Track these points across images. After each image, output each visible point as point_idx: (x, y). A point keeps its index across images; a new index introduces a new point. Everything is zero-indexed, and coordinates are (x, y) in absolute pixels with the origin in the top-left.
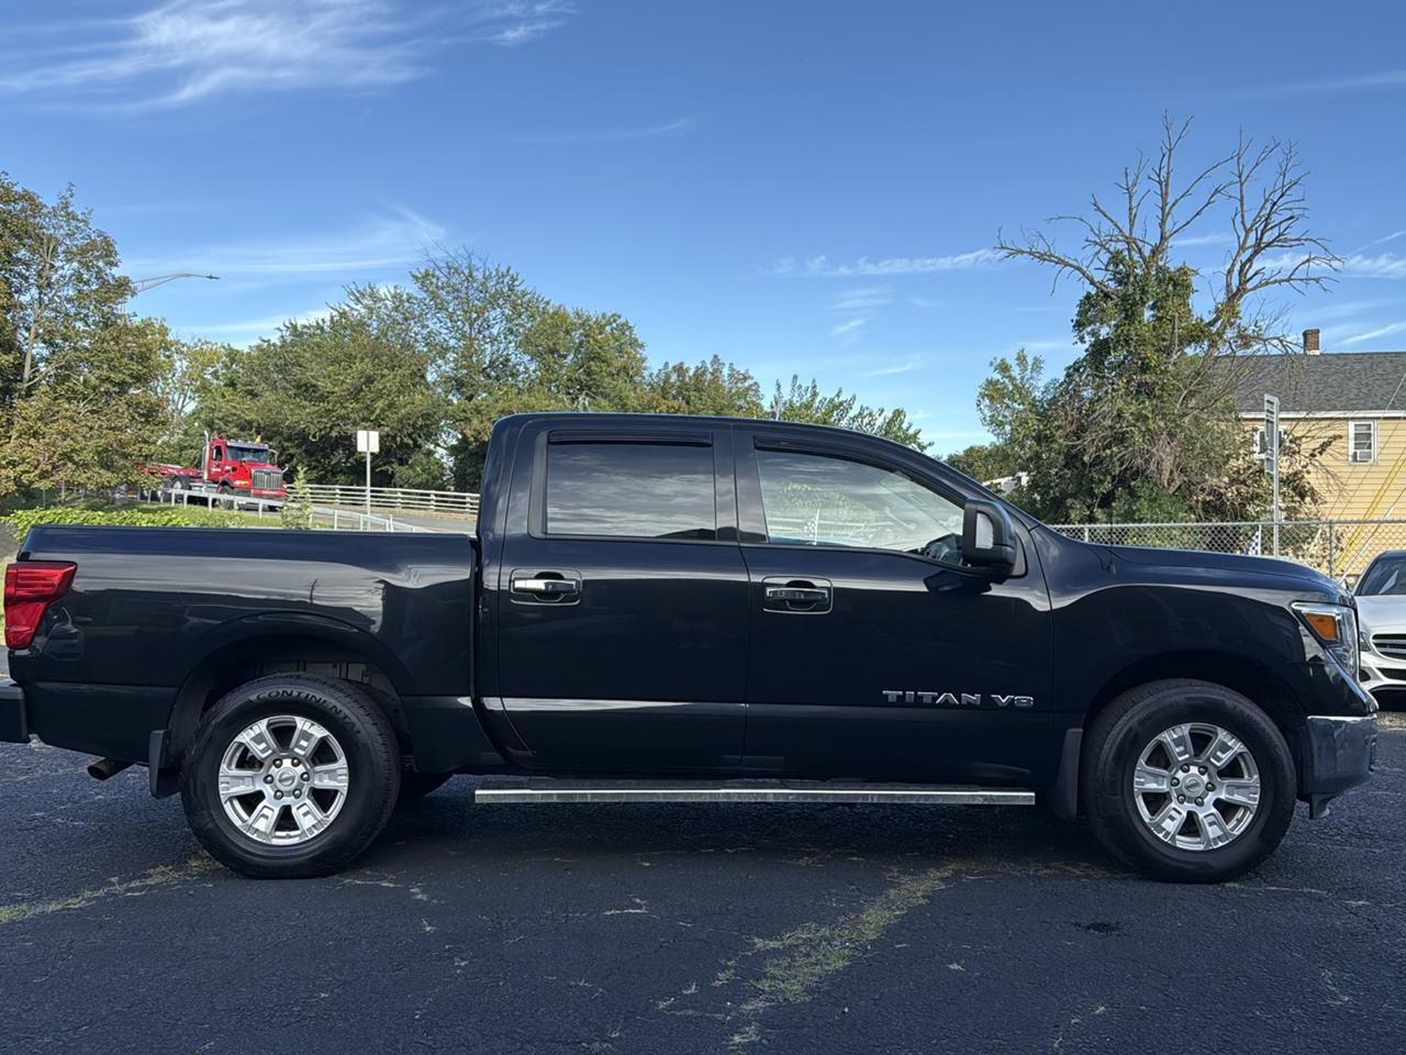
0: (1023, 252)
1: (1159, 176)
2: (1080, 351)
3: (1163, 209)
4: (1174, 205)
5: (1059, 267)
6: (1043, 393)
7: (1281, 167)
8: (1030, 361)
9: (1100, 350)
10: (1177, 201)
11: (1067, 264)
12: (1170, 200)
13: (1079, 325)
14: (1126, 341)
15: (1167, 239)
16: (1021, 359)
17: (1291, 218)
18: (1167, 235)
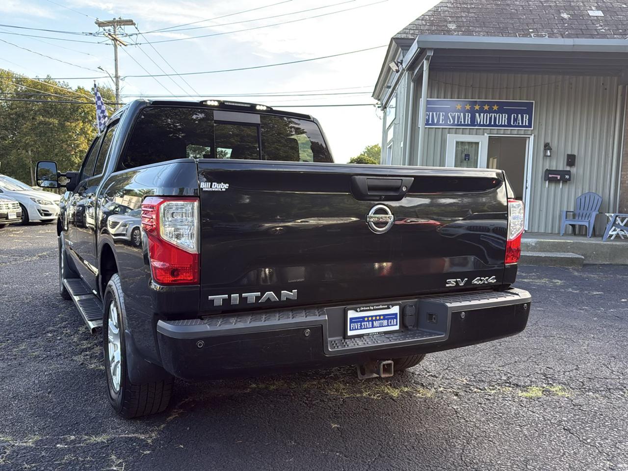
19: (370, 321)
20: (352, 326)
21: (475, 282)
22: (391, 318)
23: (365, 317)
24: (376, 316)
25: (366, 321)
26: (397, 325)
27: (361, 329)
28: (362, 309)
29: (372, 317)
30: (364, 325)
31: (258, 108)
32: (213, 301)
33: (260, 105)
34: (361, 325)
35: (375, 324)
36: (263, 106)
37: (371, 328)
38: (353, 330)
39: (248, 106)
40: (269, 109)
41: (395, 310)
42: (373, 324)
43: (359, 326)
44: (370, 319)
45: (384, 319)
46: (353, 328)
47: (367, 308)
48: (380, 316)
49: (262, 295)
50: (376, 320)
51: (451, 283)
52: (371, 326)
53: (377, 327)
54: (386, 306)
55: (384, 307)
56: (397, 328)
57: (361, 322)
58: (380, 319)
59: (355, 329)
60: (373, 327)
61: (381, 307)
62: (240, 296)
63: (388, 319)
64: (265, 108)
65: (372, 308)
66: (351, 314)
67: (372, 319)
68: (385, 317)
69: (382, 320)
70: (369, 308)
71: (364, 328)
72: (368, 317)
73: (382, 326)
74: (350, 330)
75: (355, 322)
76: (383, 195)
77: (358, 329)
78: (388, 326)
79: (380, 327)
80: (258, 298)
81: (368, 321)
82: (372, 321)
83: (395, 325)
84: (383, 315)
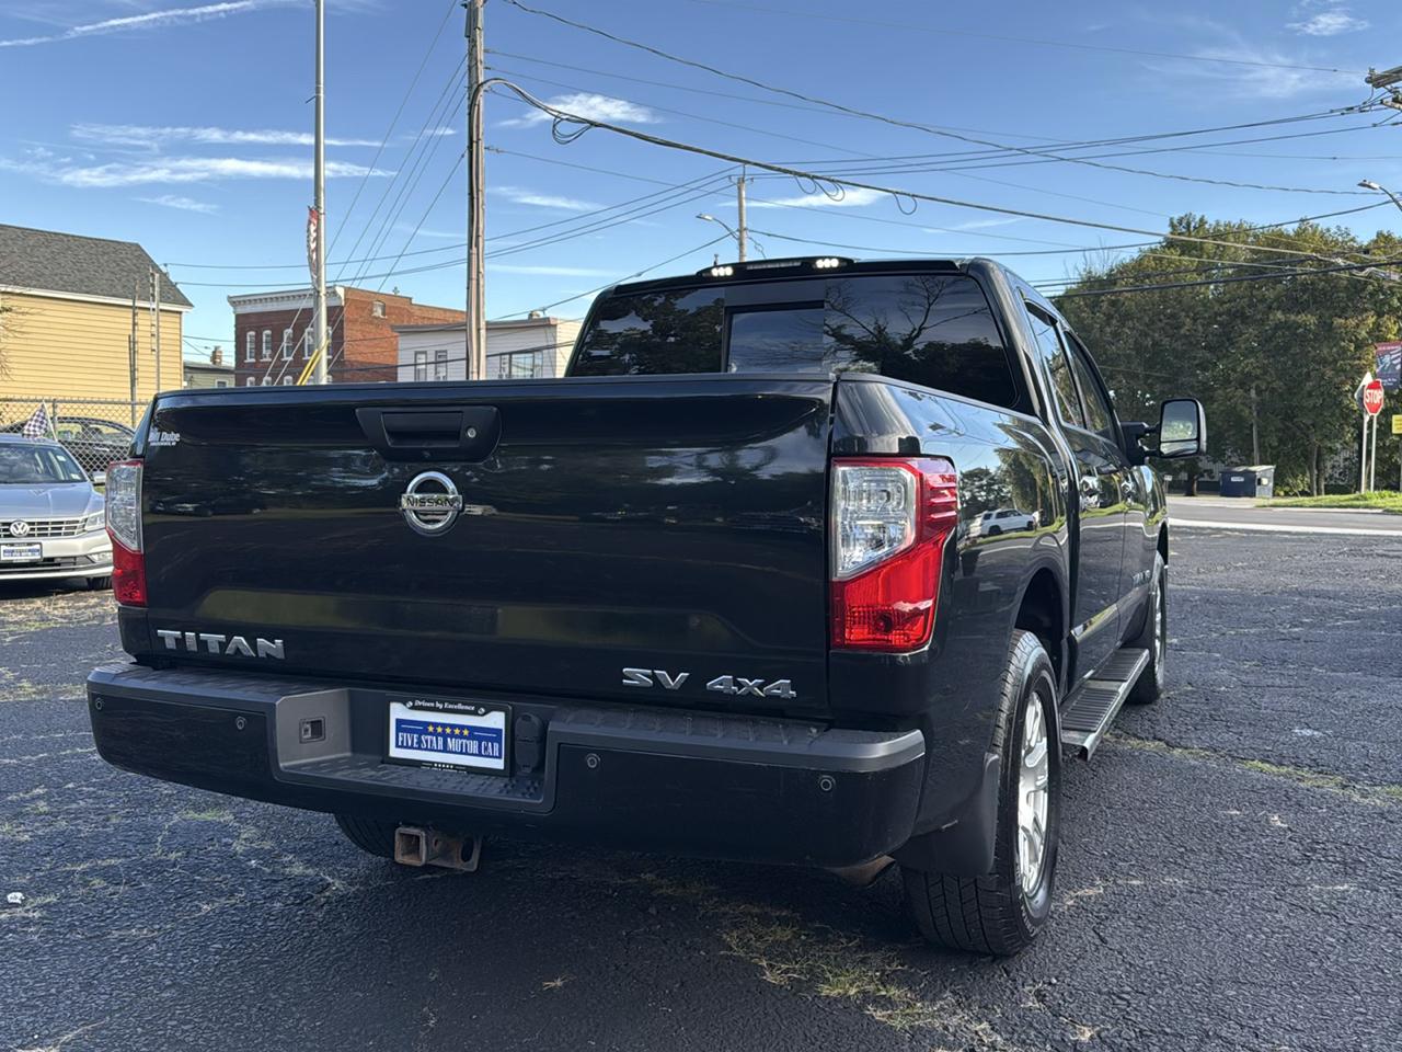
19: (439, 735)
20: (400, 739)
21: (715, 684)
22: (488, 739)
23: (428, 724)
24: (453, 726)
25: (431, 734)
26: (500, 757)
27: (419, 748)
28: (418, 703)
29: (444, 726)
30: (427, 741)
31: (820, 264)
32: (162, 639)
33: (823, 258)
34: (420, 742)
35: (451, 743)
36: (830, 258)
37: (440, 751)
38: (402, 747)
39: (797, 264)
40: (845, 264)
41: (496, 720)
42: (445, 743)
43: (415, 740)
44: (439, 730)
45: (471, 737)
46: (402, 742)
47: (428, 704)
48: (462, 727)
49: (229, 640)
50: (452, 735)
51: (637, 676)
52: (441, 747)
53: (455, 753)
54: (473, 708)
55: (467, 708)
56: (499, 764)
57: (421, 733)
58: (461, 736)
59: (407, 747)
60: (445, 750)
61: (460, 706)
62: (197, 636)
63: (480, 740)
64: (835, 263)
65: (441, 707)
66: (398, 711)
67: (446, 733)
68: (474, 733)
69: (465, 737)
70: (432, 705)
71: (426, 749)
72: (435, 725)
73: (466, 753)
74: (397, 746)
75: (405, 731)
76: (426, 449)
77: (412, 748)
78: (480, 755)
79: (461, 753)
80: (223, 645)
81: (435, 733)
82: (443, 734)
83: (496, 757)
84: (468, 728)
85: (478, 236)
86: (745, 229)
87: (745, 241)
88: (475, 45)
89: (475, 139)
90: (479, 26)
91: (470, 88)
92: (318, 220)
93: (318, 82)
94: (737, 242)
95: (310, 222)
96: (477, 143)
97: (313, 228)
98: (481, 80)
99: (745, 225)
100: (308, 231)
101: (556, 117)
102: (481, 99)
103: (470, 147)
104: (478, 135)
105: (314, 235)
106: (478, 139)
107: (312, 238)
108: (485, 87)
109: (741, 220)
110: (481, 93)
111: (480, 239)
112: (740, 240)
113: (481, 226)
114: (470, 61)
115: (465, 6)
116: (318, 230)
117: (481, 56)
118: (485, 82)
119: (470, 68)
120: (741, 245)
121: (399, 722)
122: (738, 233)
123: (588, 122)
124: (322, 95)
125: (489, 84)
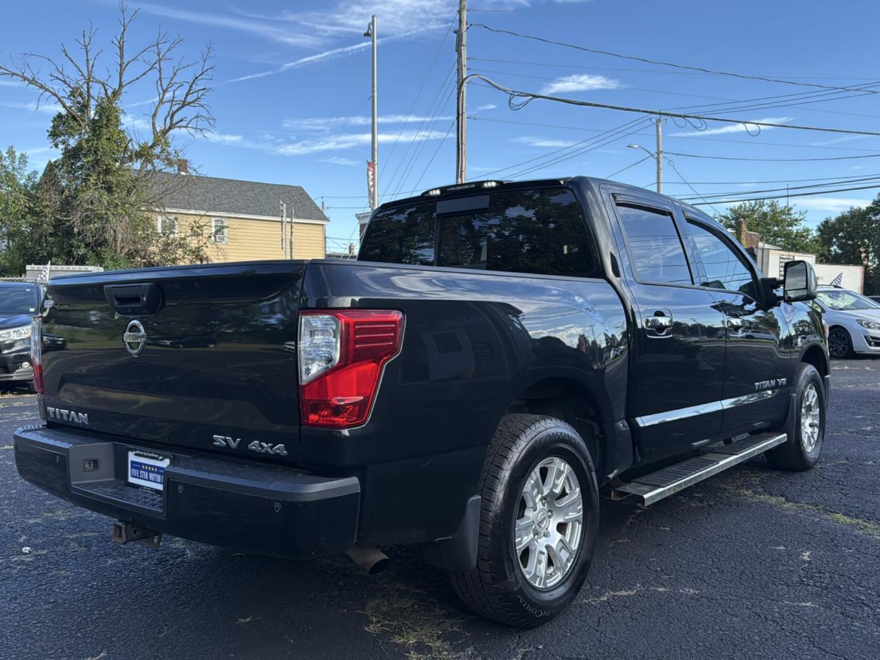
0: (18, 75)
1: (119, 43)
2: (57, 155)
3: (121, 65)
4: (127, 64)
5: (41, 91)
6: (27, 180)
7: (203, 56)
8: (18, 154)
9: (72, 155)
10: (129, 62)
11: (47, 90)
12: (126, 61)
13: (54, 134)
14: (95, 152)
15: (123, 86)
16: (11, 153)
17: (204, 89)
18: (124, 84)
19: (147, 471)
20: (132, 472)
21: (252, 446)
23: (142, 464)
24: (152, 466)
25: (143, 470)
27: (139, 478)
28: (138, 452)
30: (142, 474)
31: (486, 185)
32: (50, 412)
33: (487, 181)
35: (151, 476)
36: (491, 181)
39: (473, 186)
40: (499, 185)
41: (165, 463)
42: (149, 476)
43: (138, 473)
44: (147, 468)
48: (155, 467)
50: (151, 471)
51: (219, 440)
52: (147, 478)
53: (153, 481)
54: (158, 456)
55: (155, 456)
57: (140, 469)
59: (135, 477)
60: (148, 480)
61: (152, 455)
62: (60, 411)
64: (494, 184)
65: (146, 454)
66: (132, 457)
68: (158, 470)
69: (156, 473)
70: (143, 453)
71: (141, 479)
72: (145, 465)
73: (156, 482)
74: (132, 476)
75: (136, 468)
76: (132, 308)
81: (145, 470)
85: (462, 171)
86: (662, 152)
87: (661, 160)
88: (461, 56)
89: (460, 113)
90: (464, 44)
91: (458, 82)
92: (374, 168)
93: (373, 87)
94: (656, 161)
95: (368, 170)
96: (462, 115)
97: (370, 173)
98: (465, 76)
99: (661, 150)
100: (368, 175)
101: (511, 94)
102: (464, 88)
103: (458, 118)
104: (462, 111)
105: (372, 177)
106: (462, 113)
107: (370, 179)
108: (467, 81)
109: (658, 146)
110: (465, 84)
111: (463, 173)
112: (658, 159)
113: (464, 165)
114: (458, 66)
115: (456, 32)
116: (373, 174)
117: (464, 62)
118: (466, 78)
119: (458, 70)
120: (658, 162)
121: (132, 461)
122: (656, 155)
123: (531, 95)
124: (376, 94)
125: (469, 78)
